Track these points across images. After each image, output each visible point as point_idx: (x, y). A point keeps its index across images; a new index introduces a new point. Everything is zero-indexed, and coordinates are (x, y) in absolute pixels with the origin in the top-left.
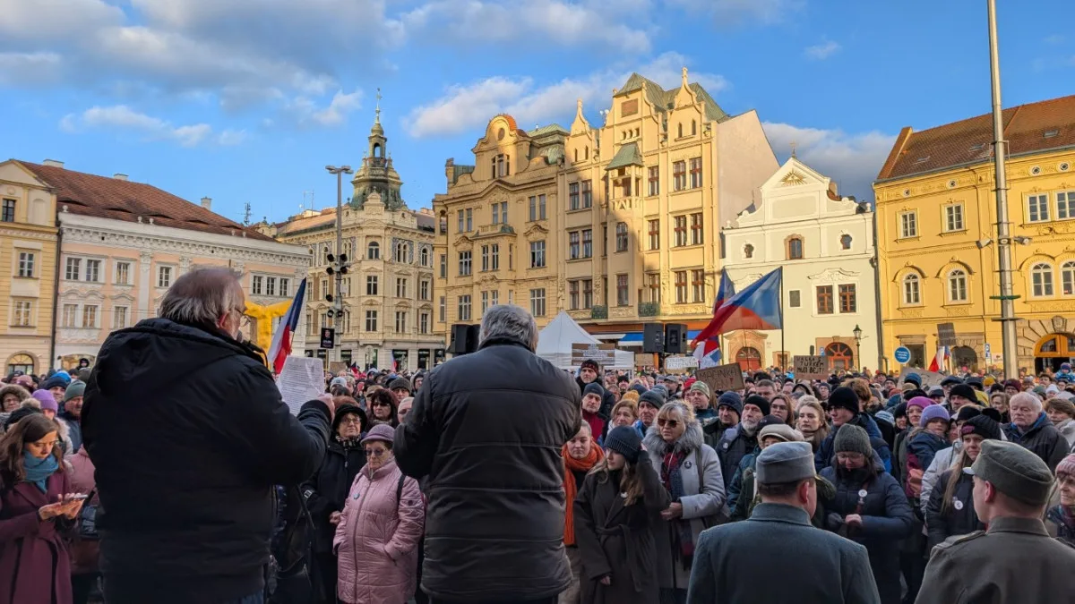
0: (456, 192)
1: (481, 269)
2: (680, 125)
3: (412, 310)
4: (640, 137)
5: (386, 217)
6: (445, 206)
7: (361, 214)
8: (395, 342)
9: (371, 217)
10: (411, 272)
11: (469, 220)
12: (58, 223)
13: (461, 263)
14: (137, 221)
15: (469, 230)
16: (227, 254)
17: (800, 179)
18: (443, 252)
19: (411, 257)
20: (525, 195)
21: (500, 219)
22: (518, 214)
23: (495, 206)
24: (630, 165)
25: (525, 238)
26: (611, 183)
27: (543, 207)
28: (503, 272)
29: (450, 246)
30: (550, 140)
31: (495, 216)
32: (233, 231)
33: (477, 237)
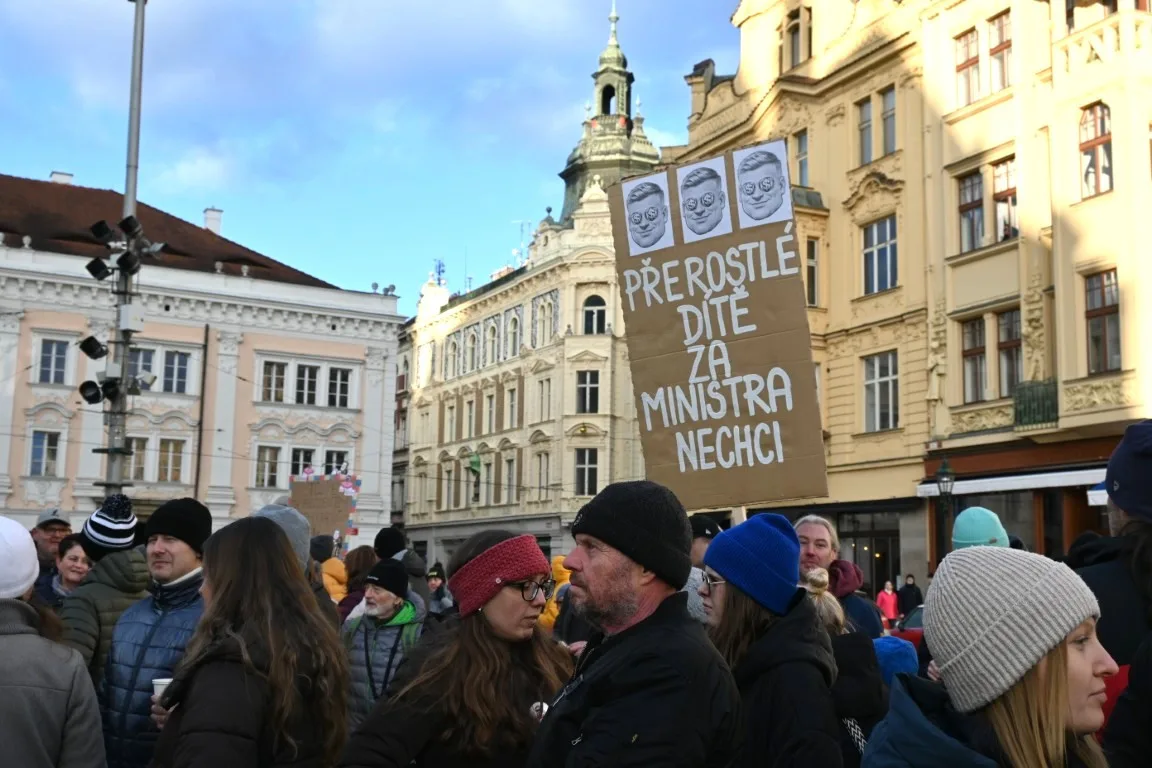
16: (201, 312)
20: (846, 99)
25: (847, 217)
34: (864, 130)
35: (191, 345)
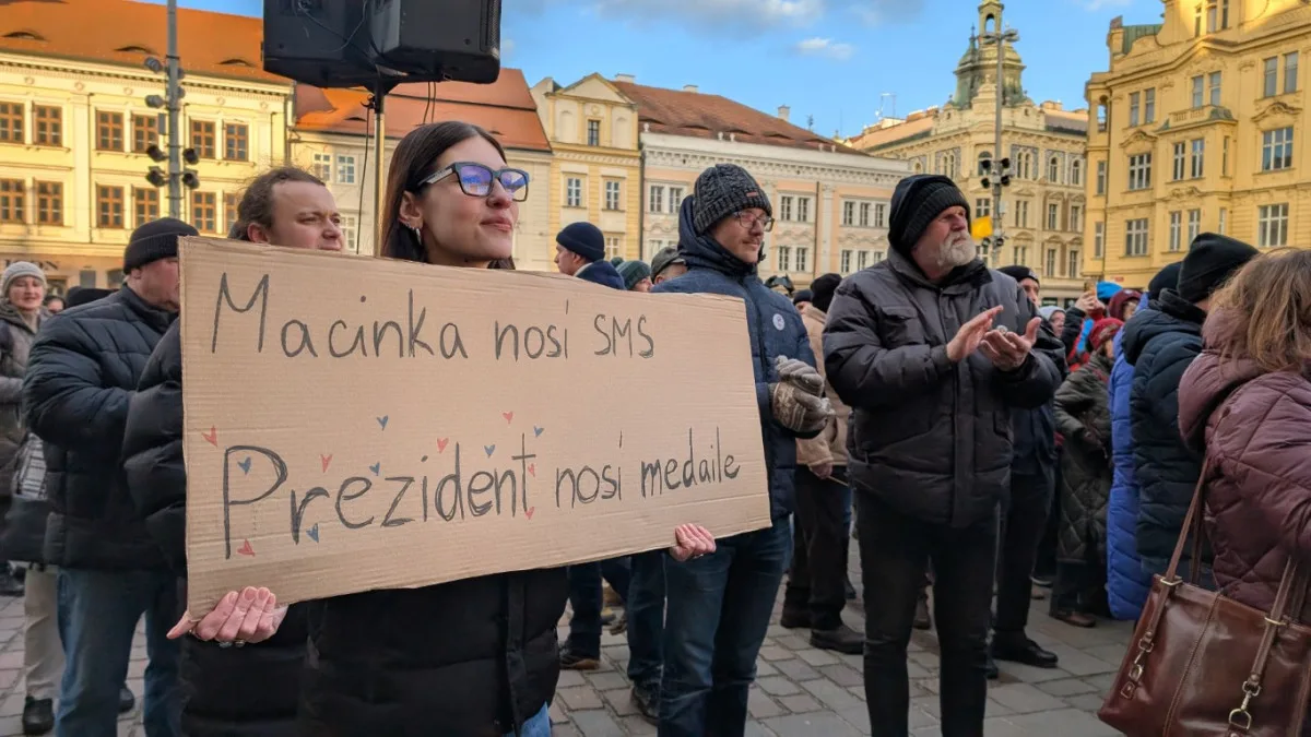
0: (1127, 65)
1: (1170, 177)
3: (1035, 244)
5: (1004, 116)
6: (1109, 89)
7: (969, 115)
9: (981, 118)
10: (1034, 191)
11: (1150, 106)
12: (640, 146)
13: (1132, 173)
14: (716, 138)
15: (1148, 120)
16: (814, 175)
18: (1102, 156)
19: (1036, 172)
20: (1257, 57)
21: (1206, 99)
22: (1241, 87)
23: (1197, 79)
25: (1253, 126)
27: (1291, 73)
28: (1212, 181)
29: (1116, 151)
31: (1197, 95)
32: (821, 146)
33: (1166, 130)
34: (1268, 77)
35: (810, 194)
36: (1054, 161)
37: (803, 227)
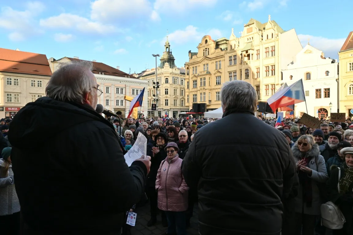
0: (192, 61)
1: (200, 86)
2: (268, 35)
3: (179, 99)
4: (253, 40)
5: (170, 70)
6: (188, 66)
7: (163, 69)
8: (173, 109)
9: (166, 70)
10: (178, 87)
11: (196, 70)
13: (194, 84)
14: (99, 74)
15: (196, 73)
16: (124, 83)
17: (310, 52)
18: (188, 80)
19: (178, 83)
20: (214, 61)
21: (206, 70)
22: (212, 67)
23: (204, 65)
24: (250, 50)
25: (214, 75)
26: (243, 56)
27: (220, 65)
28: (207, 86)
29: (190, 78)
30: (222, 42)
31: (204, 68)
32: (126, 76)
33: (199, 76)
34: (216, 65)
35: (124, 87)
36: (182, 80)
37: (122, 95)
